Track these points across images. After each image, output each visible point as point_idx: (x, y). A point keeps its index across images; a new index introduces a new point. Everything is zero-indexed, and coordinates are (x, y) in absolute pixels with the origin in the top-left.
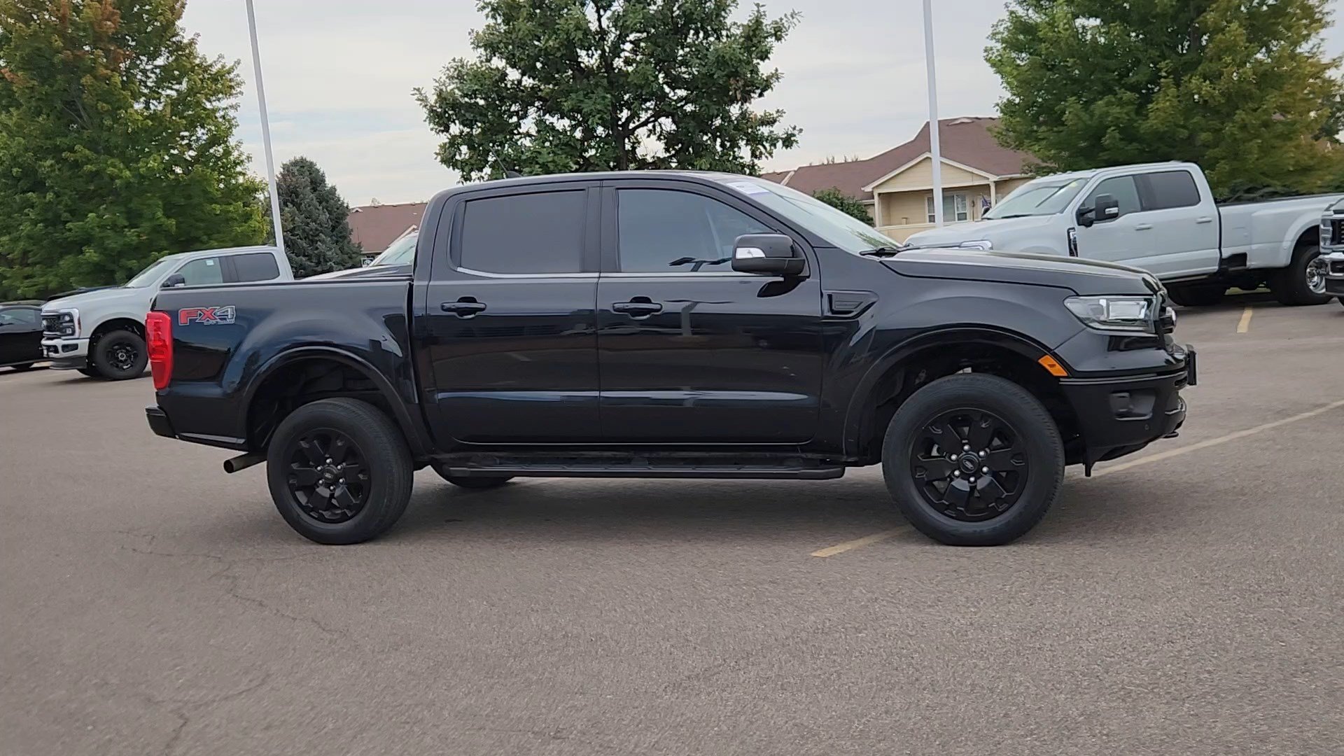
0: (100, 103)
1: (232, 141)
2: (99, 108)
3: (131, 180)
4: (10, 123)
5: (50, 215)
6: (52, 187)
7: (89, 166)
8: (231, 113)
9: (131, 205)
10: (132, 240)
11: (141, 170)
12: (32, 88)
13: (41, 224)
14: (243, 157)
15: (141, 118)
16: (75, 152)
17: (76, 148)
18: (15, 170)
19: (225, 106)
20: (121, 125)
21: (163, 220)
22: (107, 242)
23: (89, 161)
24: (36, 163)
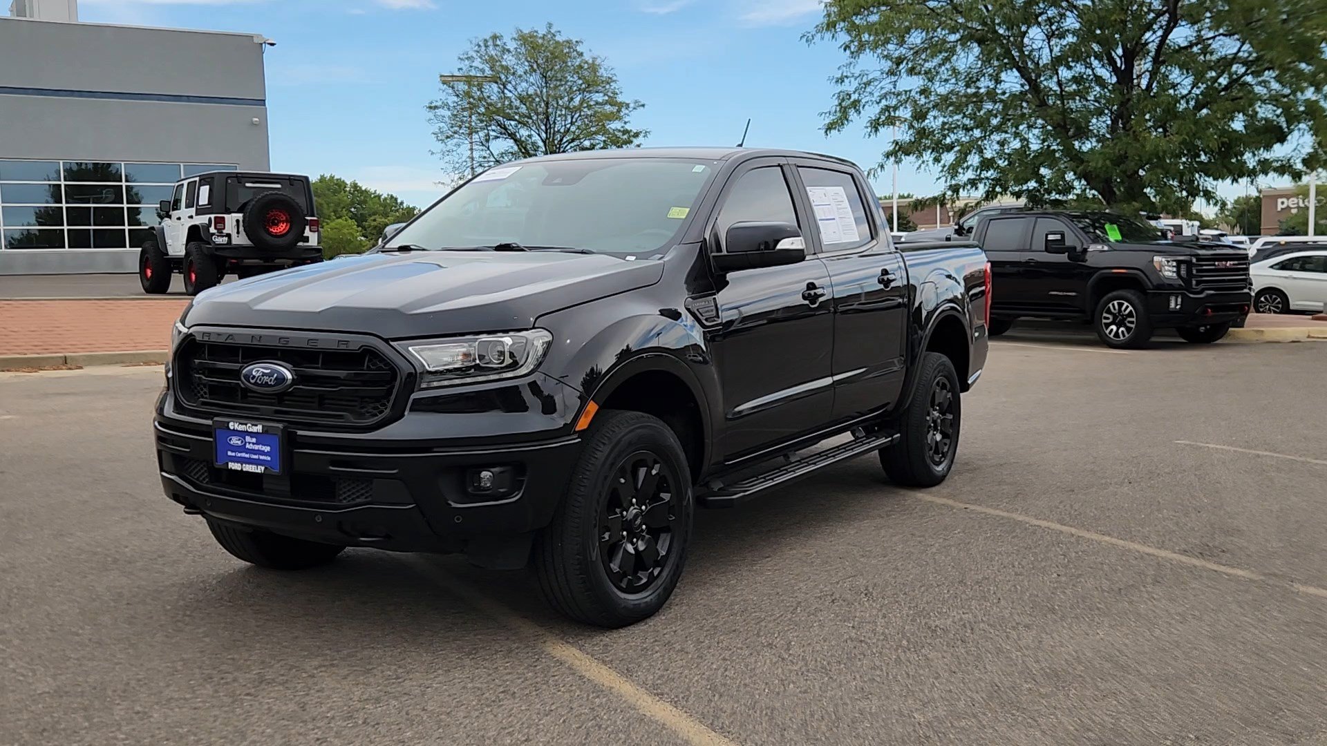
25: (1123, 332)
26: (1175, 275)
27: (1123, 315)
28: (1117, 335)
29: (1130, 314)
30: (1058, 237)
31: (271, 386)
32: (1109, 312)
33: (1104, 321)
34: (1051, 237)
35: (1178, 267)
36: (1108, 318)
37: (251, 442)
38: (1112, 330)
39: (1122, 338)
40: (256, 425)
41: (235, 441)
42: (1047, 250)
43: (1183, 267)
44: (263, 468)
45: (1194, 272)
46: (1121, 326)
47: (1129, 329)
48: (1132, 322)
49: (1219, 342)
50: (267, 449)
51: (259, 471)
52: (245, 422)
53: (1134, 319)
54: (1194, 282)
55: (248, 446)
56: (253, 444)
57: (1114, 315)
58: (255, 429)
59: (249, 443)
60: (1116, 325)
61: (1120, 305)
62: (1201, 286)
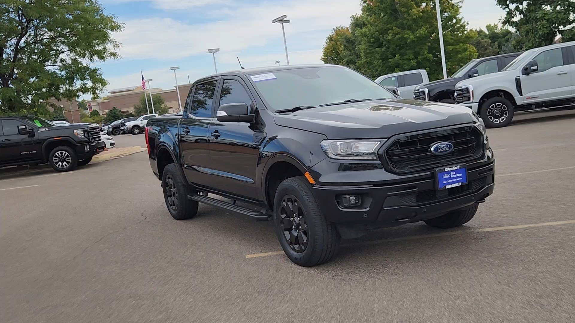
0: (403, 8)
1: (459, 17)
2: (402, 10)
3: (414, 39)
4: (371, 21)
5: (384, 56)
6: (385, 45)
7: (398, 35)
8: (460, 4)
9: (416, 50)
10: (413, 64)
11: (418, 35)
12: (378, 6)
13: (381, 60)
14: (465, 23)
15: (417, 13)
16: (393, 30)
17: (393, 28)
18: (371, 40)
19: (458, 2)
20: (410, 16)
21: (427, 55)
22: (405, 66)
23: (398, 33)
24: (379, 36)
25: (65, 164)
26: (83, 137)
27: (64, 157)
28: (62, 166)
29: (68, 156)
30: (24, 127)
31: (448, 150)
32: (56, 157)
33: (54, 161)
34: (20, 127)
35: (84, 133)
36: (56, 160)
37: (453, 175)
38: (59, 164)
39: (65, 167)
40: (457, 166)
41: (446, 176)
42: (19, 133)
43: (86, 133)
44: (461, 183)
45: (90, 135)
46: (63, 162)
47: (68, 163)
48: (69, 159)
49: (89, 164)
50: (461, 175)
51: (459, 185)
52: (452, 166)
53: (70, 158)
54: (91, 139)
55: (452, 176)
56: (454, 175)
57: (59, 158)
58: (456, 168)
59: (452, 175)
60: (61, 162)
61: (62, 153)
62: (93, 140)
